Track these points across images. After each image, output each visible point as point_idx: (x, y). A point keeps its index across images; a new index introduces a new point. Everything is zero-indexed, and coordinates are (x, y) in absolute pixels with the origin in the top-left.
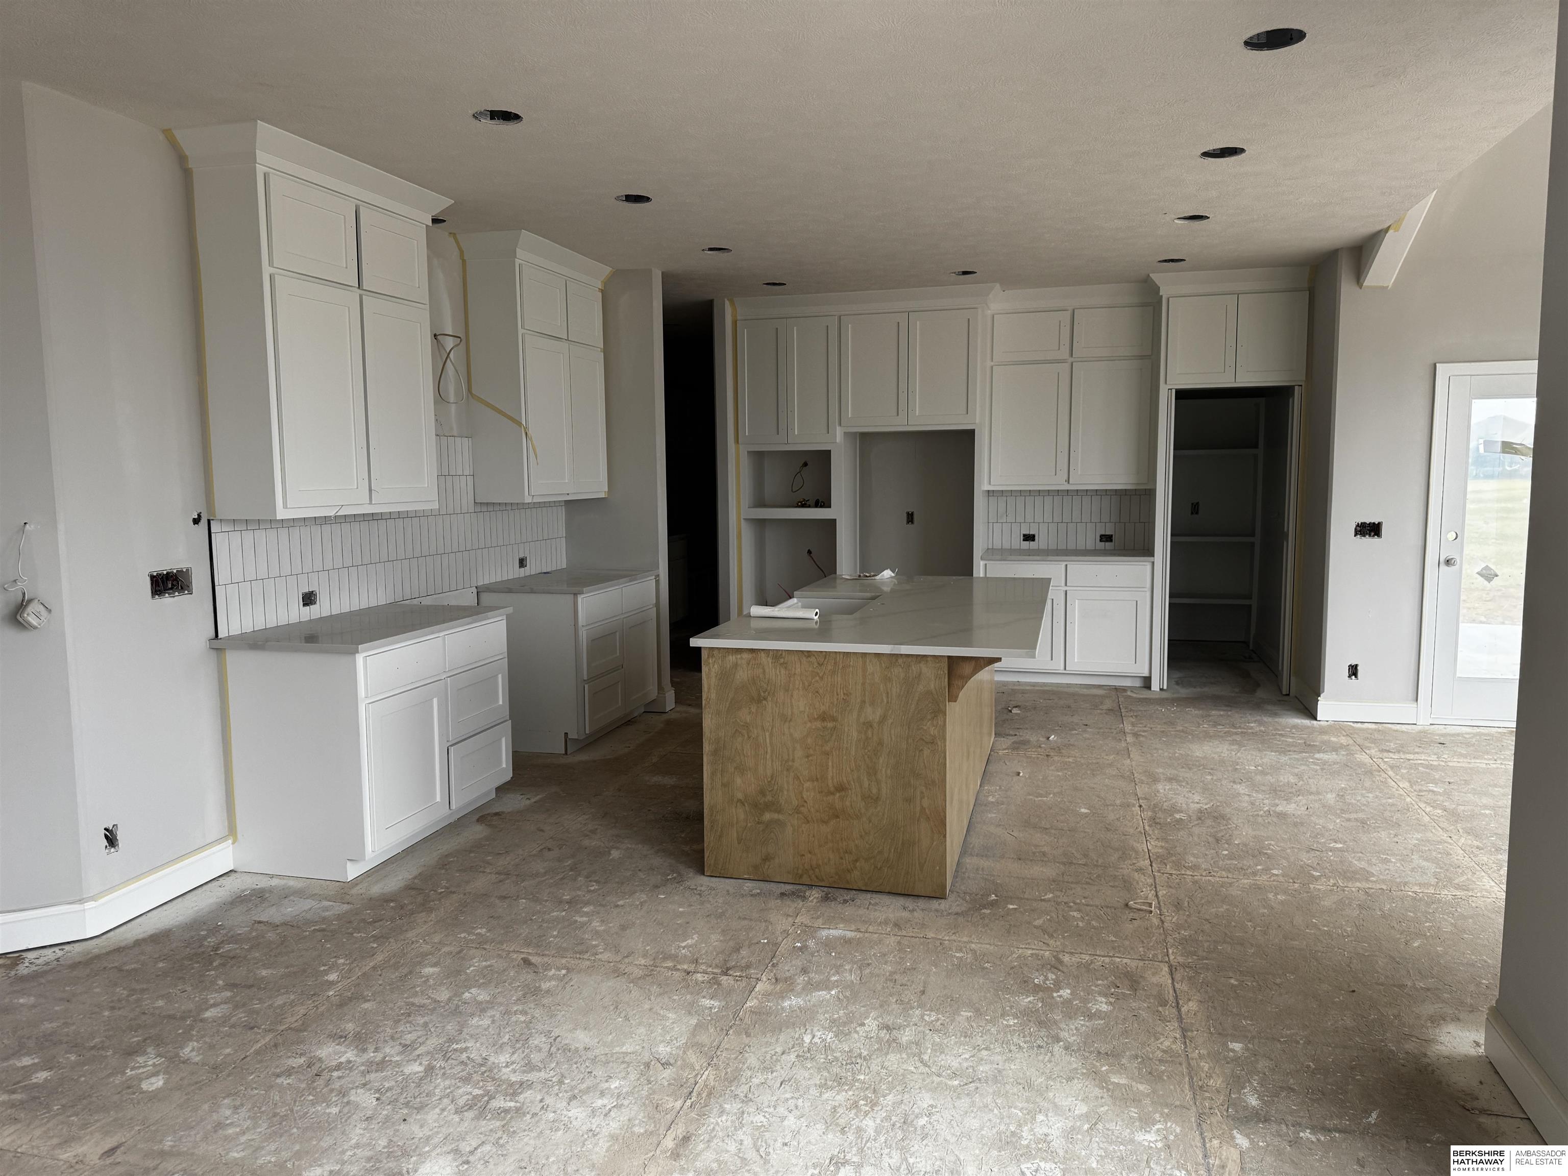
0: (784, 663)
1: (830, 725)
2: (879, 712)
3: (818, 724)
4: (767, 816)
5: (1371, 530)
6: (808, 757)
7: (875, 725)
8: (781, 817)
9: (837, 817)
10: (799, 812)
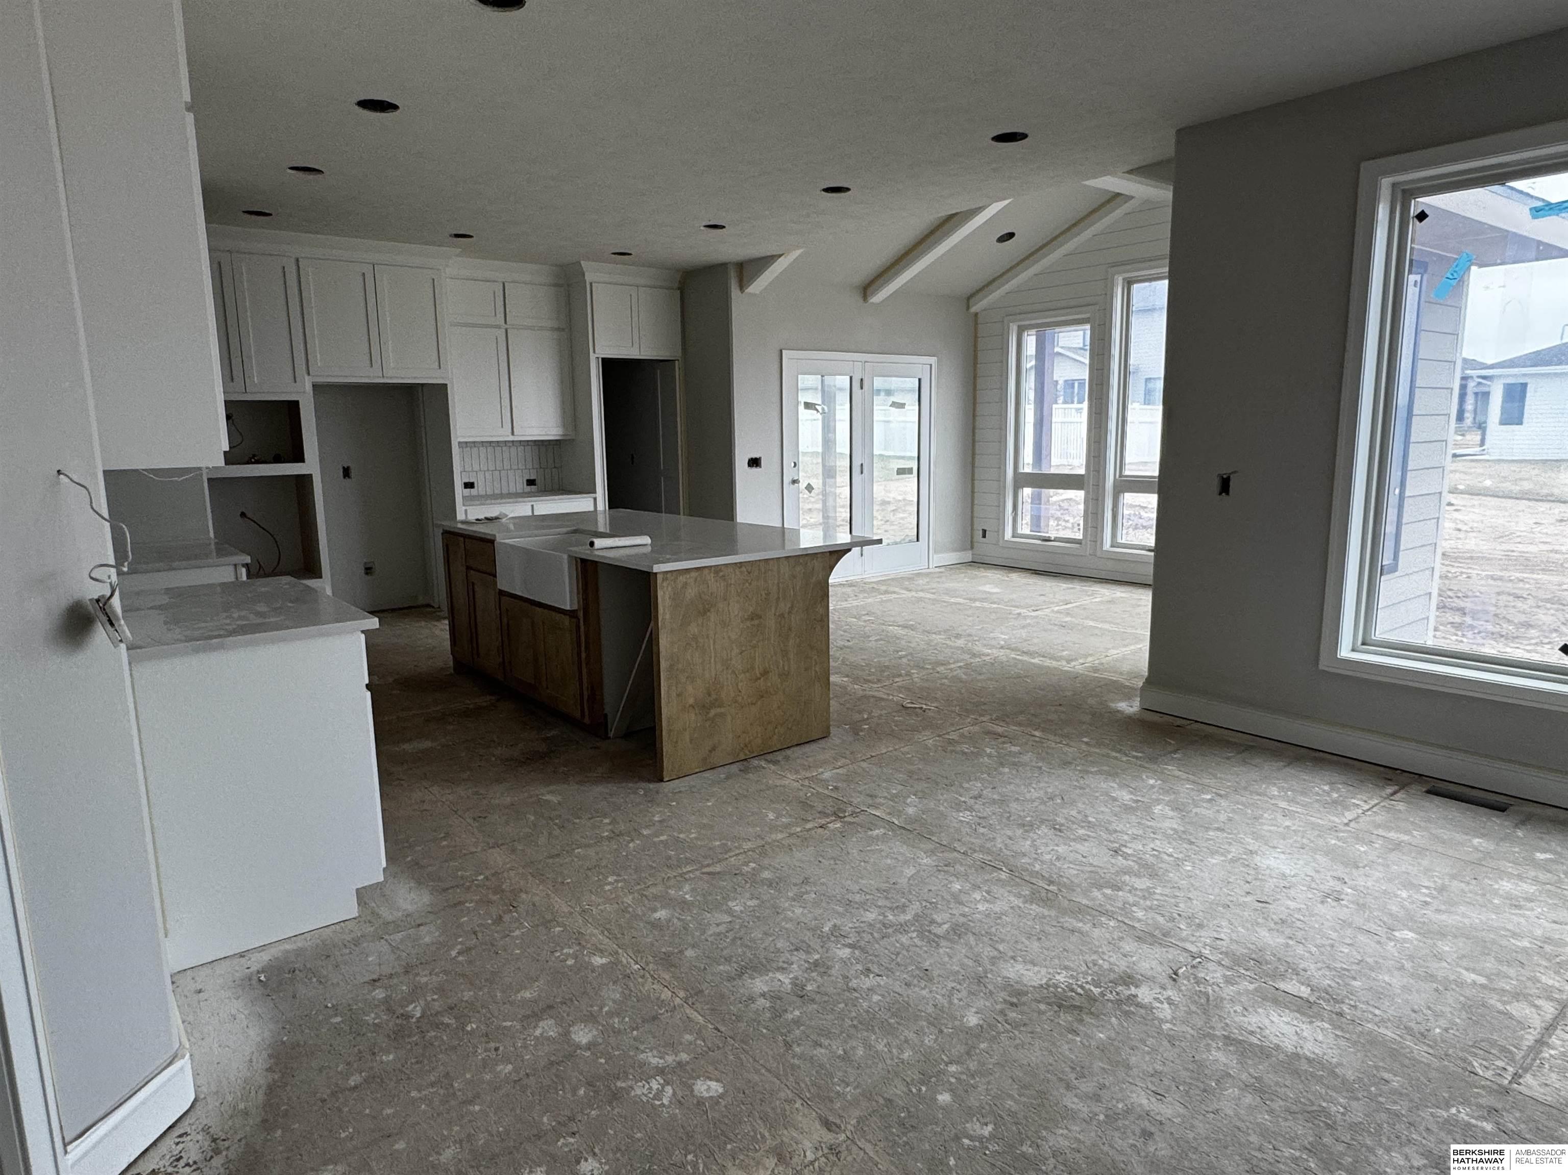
0: (723, 576)
1: (756, 622)
2: (789, 605)
3: (748, 623)
4: (713, 712)
5: (754, 462)
6: (741, 653)
7: (786, 616)
8: (723, 710)
9: (762, 697)
10: (736, 702)
